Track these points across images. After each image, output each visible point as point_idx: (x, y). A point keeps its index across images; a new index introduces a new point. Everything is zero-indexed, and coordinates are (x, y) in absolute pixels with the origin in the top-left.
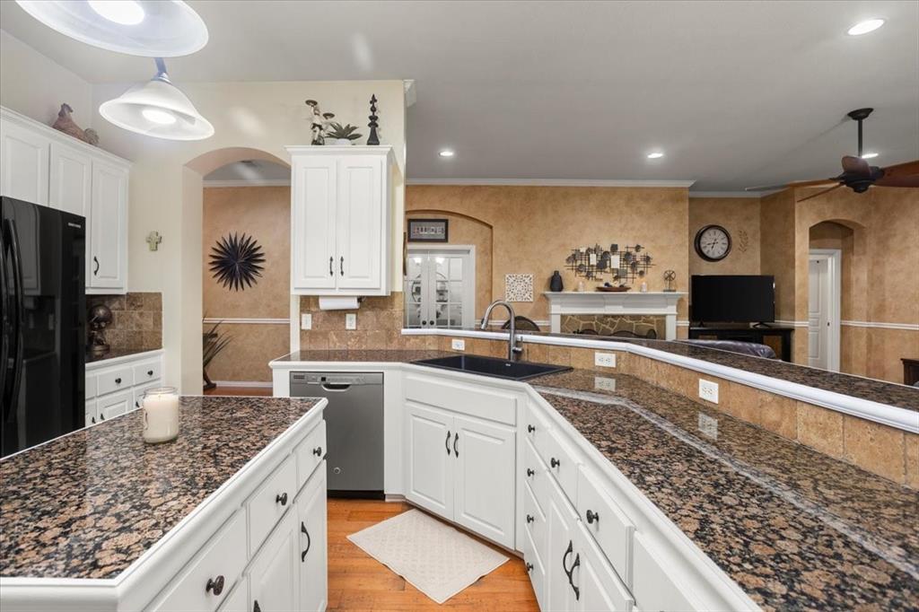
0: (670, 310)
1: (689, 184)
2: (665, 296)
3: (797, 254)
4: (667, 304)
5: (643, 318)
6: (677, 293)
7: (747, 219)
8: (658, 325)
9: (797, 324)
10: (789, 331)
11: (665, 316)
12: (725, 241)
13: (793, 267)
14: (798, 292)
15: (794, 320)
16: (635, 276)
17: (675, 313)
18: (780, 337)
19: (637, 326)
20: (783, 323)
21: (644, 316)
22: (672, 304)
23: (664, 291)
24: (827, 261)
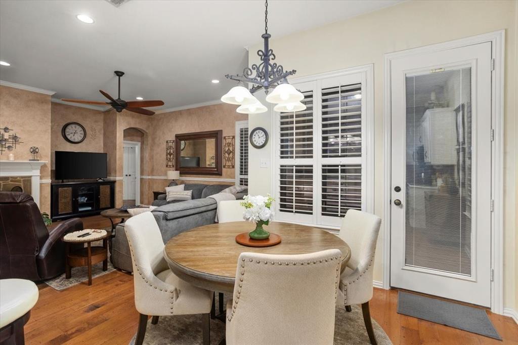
0: (35, 173)
1: (52, 93)
2: (29, 163)
3: (117, 143)
4: (33, 169)
5: (10, 179)
6: (42, 162)
7: (96, 122)
8: (24, 183)
9: (118, 178)
10: (114, 182)
11: (31, 177)
12: (82, 132)
13: (116, 149)
14: (118, 162)
15: (116, 177)
16: (4, 149)
17: (39, 174)
18: (109, 186)
19: (4, 185)
20: (112, 178)
21: (12, 177)
22: (36, 169)
23: (30, 160)
24: (135, 148)
